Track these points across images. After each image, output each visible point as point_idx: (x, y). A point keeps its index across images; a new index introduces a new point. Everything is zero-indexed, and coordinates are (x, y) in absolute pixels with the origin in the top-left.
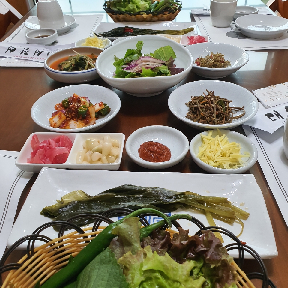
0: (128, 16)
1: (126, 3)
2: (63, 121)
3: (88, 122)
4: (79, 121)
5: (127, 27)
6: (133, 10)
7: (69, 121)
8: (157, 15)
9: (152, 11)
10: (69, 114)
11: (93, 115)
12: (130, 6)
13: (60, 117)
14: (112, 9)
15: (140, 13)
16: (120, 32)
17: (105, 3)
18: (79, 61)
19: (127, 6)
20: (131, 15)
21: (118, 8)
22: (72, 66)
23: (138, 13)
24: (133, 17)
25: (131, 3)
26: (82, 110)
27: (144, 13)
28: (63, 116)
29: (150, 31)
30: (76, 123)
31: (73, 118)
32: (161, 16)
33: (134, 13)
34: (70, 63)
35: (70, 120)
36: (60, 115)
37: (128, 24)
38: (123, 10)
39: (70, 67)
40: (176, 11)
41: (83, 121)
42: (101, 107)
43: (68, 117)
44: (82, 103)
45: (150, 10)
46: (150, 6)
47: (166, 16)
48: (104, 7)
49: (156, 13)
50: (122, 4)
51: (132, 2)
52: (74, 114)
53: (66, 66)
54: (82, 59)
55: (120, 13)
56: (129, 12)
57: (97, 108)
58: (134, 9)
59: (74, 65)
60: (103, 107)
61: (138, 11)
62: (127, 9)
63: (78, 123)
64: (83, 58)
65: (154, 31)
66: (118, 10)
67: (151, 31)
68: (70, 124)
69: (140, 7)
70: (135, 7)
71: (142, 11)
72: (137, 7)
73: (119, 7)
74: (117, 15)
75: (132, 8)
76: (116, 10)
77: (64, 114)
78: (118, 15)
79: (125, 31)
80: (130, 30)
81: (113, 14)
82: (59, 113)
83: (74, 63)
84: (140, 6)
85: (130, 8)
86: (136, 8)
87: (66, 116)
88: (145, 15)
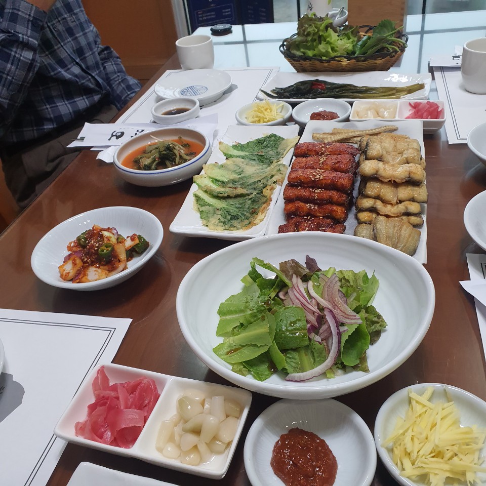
0: (317, 63)
1: (315, 44)
2: (78, 270)
3: (114, 267)
4: (101, 267)
5: (317, 80)
6: (326, 54)
7: (88, 269)
8: (364, 61)
9: (356, 55)
10: (87, 258)
11: (123, 256)
12: (322, 47)
13: (74, 264)
14: (292, 52)
15: (337, 59)
16: (304, 89)
17: (283, 43)
18: (165, 152)
19: (316, 47)
20: (321, 61)
21: (302, 50)
22: (155, 160)
23: (333, 59)
24: (326, 64)
25: (323, 42)
26: (105, 251)
27: (343, 58)
28: (78, 261)
29: (352, 88)
30: (97, 271)
31: (92, 264)
32: (370, 62)
33: (327, 59)
34: (152, 157)
35: (89, 266)
36: (74, 260)
37: (318, 75)
38: (310, 53)
39: (153, 162)
40: (396, 54)
41: (106, 267)
42: (133, 242)
43: (86, 262)
44: (105, 240)
45: (354, 53)
46: (353, 46)
47: (380, 61)
48: (282, 48)
49: (362, 58)
50: (309, 44)
51: (325, 41)
52: (94, 257)
53: (147, 162)
54: (168, 148)
55: (305, 58)
56: (319, 56)
57: (129, 243)
58: (327, 51)
59: (159, 158)
60: (137, 241)
61: (333, 54)
62: (316, 52)
63: (99, 270)
64: (170, 147)
65: (358, 88)
66: (302, 54)
67: (354, 88)
68: (89, 273)
69: (336, 49)
70: (328, 48)
71: (339, 55)
72: (333, 49)
73: (304, 49)
74: (299, 61)
75: (324, 51)
76: (298, 53)
77: (81, 258)
78: (302, 61)
79: (313, 87)
80: (320, 85)
81: (294, 60)
82: (72, 257)
83: (157, 155)
84: (337, 47)
85: (320, 50)
86: (330, 50)
87: (82, 260)
88: (344, 62)
